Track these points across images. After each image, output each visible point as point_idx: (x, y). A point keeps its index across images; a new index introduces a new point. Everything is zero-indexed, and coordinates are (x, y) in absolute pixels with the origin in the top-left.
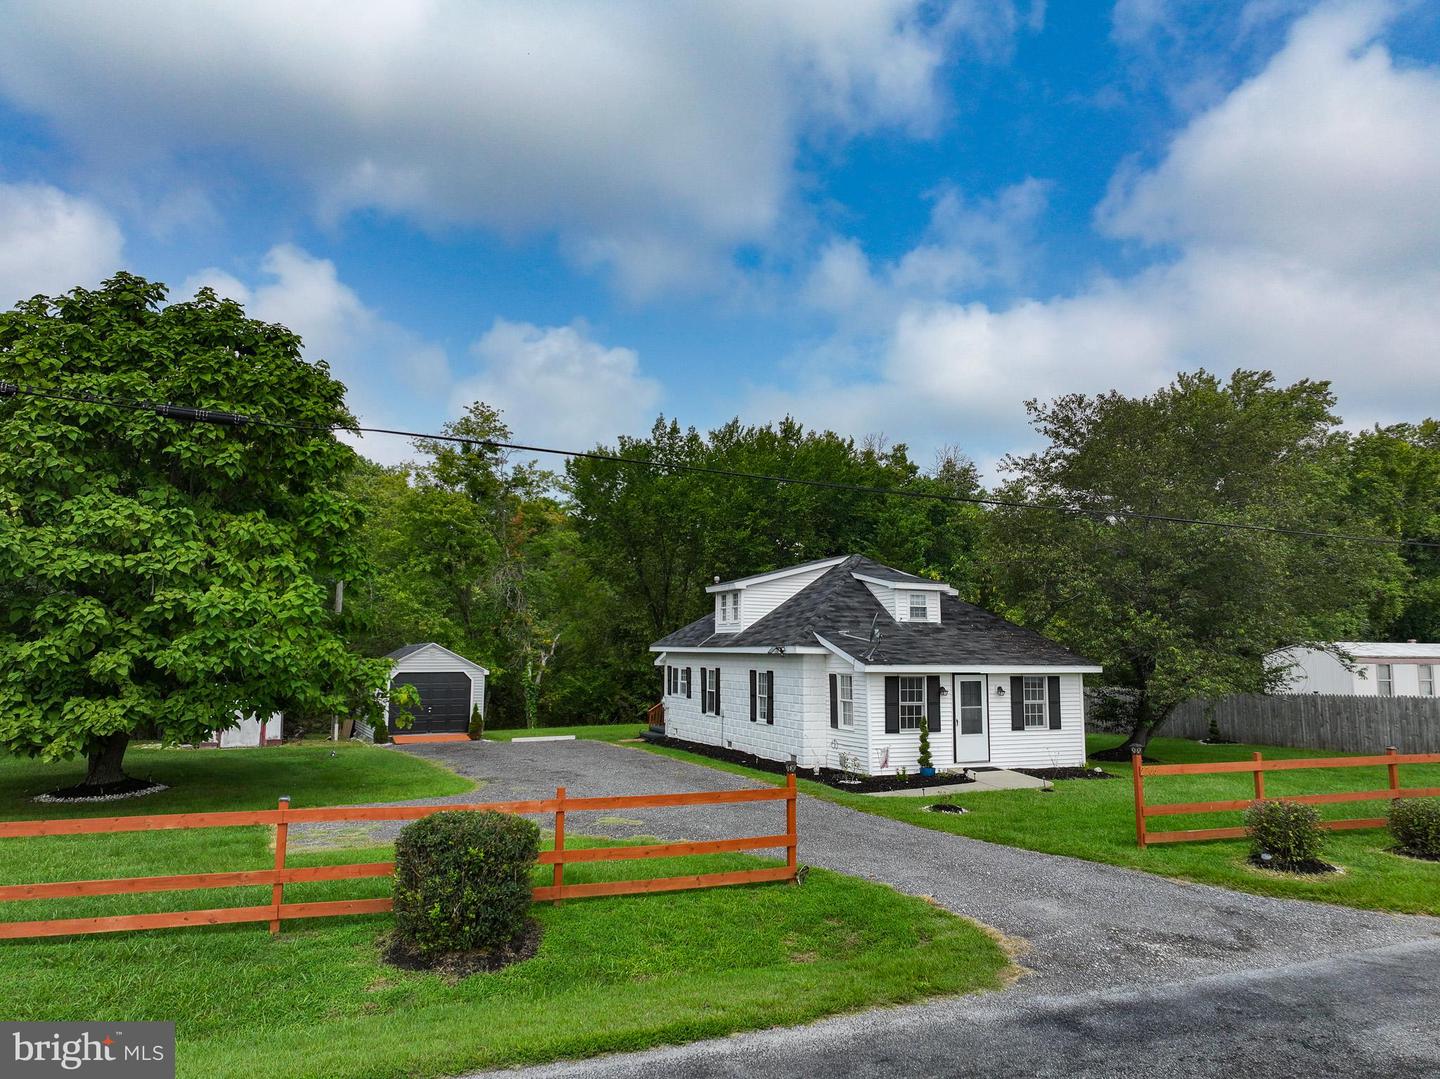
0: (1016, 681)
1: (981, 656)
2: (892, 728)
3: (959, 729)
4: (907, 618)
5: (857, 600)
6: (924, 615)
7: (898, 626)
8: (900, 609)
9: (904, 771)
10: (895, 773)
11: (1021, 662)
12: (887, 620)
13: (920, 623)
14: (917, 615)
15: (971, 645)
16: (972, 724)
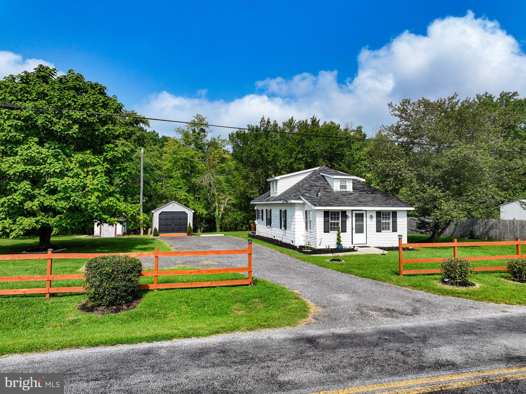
0: (379, 213)
1: (364, 204)
2: (326, 231)
3: (354, 231)
4: (339, 189)
5: (319, 183)
6: (346, 188)
7: (334, 192)
8: (336, 186)
9: (329, 247)
10: (325, 248)
11: (380, 205)
12: (331, 190)
13: (344, 191)
14: (343, 188)
15: (362, 199)
16: (360, 230)
